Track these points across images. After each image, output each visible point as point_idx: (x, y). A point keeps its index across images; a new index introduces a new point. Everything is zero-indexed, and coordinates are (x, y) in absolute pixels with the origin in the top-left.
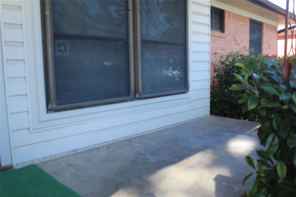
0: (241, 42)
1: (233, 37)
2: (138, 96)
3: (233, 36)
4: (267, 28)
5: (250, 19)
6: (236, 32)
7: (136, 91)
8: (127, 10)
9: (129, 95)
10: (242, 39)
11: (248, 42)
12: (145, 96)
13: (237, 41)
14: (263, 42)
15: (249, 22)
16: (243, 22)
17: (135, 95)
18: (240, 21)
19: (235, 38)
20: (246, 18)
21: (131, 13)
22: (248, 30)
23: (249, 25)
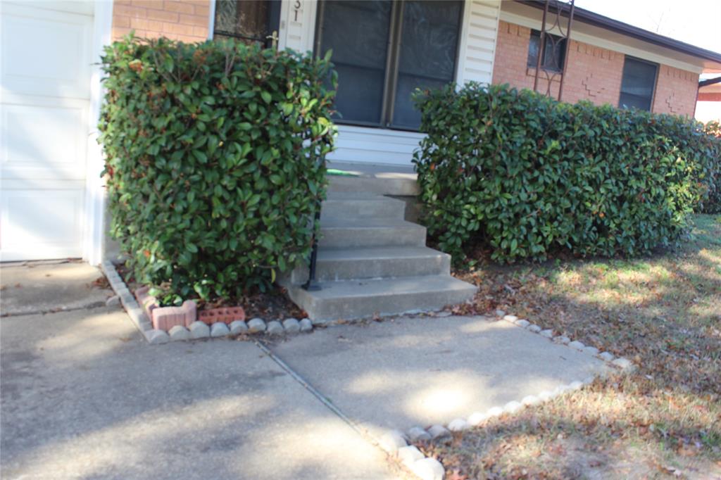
0: (599, 92)
1: (581, 83)
2: (388, 125)
3: (583, 82)
4: (668, 74)
5: (626, 55)
6: (589, 76)
7: (387, 121)
8: (388, 43)
9: (379, 122)
10: (603, 89)
11: (618, 94)
12: (395, 127)
13: (589, 90)
14: (656, 99)
15: (623, 62)
16: (609, 59)
17: (386, 124)
18: (602, 57)
19: (586, 85)
20: (616, 54)
21: (391, 46)
22: (621, 74)
23: (622, 66)
